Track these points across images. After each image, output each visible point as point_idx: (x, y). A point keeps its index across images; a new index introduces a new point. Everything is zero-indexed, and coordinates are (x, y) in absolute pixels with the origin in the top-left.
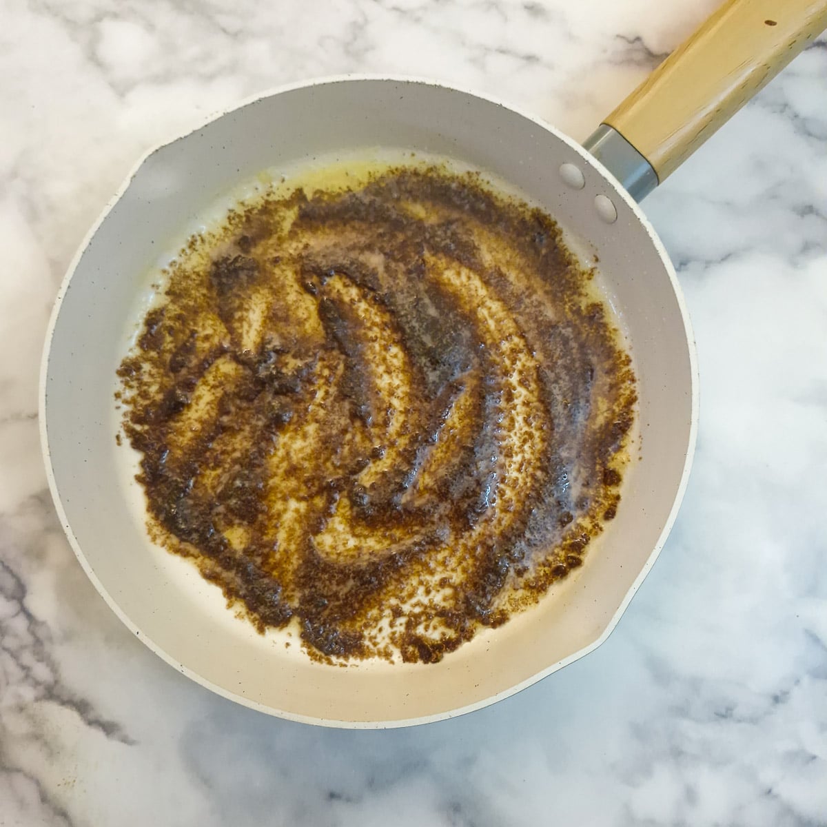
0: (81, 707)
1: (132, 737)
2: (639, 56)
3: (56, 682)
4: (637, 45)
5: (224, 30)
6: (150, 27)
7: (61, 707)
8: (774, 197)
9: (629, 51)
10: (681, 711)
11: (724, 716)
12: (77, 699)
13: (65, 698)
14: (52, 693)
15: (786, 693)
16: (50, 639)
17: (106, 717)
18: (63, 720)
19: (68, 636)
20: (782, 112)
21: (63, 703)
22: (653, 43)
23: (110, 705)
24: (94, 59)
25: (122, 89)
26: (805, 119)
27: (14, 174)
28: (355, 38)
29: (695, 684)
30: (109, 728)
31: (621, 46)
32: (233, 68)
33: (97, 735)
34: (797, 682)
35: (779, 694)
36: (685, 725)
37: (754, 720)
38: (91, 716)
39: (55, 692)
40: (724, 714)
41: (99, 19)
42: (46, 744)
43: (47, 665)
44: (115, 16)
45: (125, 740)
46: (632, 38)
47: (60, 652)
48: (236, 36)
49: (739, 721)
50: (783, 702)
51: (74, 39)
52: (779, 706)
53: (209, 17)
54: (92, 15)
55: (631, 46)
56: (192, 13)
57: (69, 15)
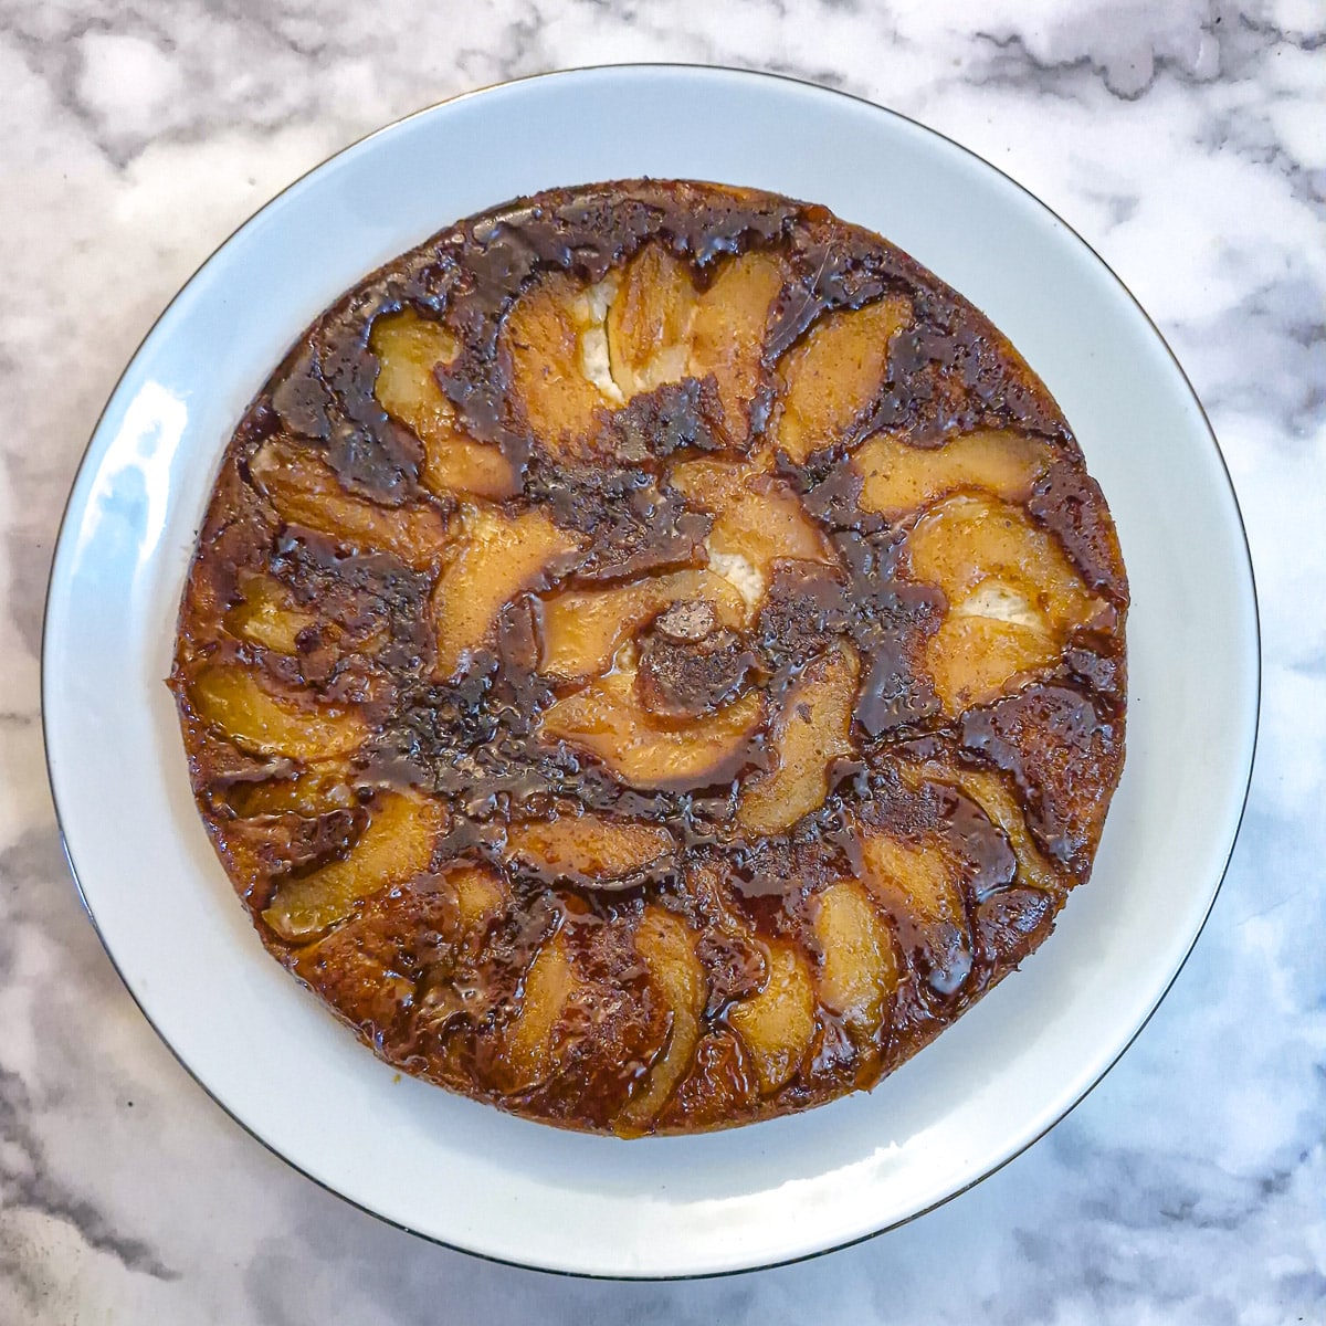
0: (83, 1216)
1: (168, 1265)
2: (1018, 69)
3: (39, 1175)
4: (1013, 49)
5: (294, 46)
6: (167, 44)
7: (48, 1218)
8: (1258, 311)
9: (998, 61)
10: (1104, 1209)
11: (1177, 1217)
12: (72, 1204)
13: (54, 1201)
14: (35, 1192)
15: (1284, 1176)
16: (26, 1102)
17: (124, 1232)
18: (53, 1239)
19: (56, 1097)
20: (1269, 161)
21: (51, 1210)
22: (1040, 44)
23: (131, 1212)
24: (72, 104)
25: (121, 155)
26: (1311, 173)
28: (520, 53)
29: (1128, 1163)
30: (131, 1252)
31: (984, 51)
32: (310, 112)
33: (110, 1263)
34: (1304, 1156)
35: (1272, 1176)
36: (1111, 1232)
37: (1229, 1223)
38: (99, 1231)
39: (38, 1192)
40: (1178, 1211)
41: (78, 31)
42: (24, 1279)
43: (23, 1147)
44: (106, 26)
45: (157, 1271)
46: (1002, 37)
47: (43, 1125)
48: (315, 55)
49: (1204, 1225)
50: (1280, 1191)
51: (37, 70)
52: (1275, 1197)
53: (268, 24)
54: (66, 28)
55: (1001, 52)
56: (237, 17)
57: (26, 27)
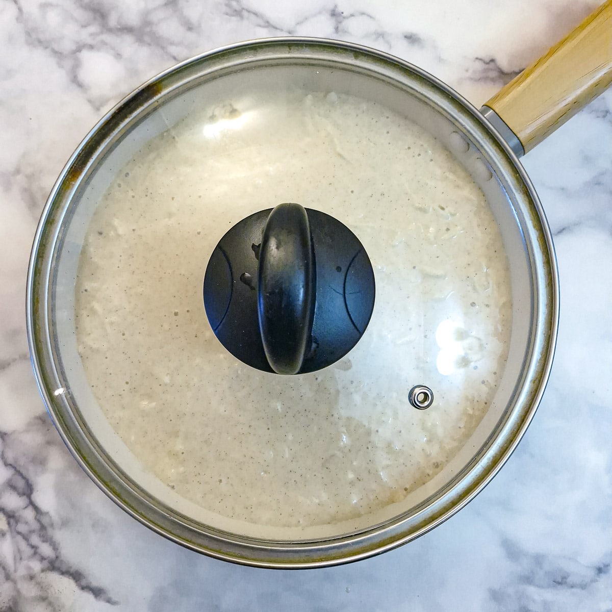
0: (77, 576)
1: (115, 599)
2: (493, 74)
3: (57, 557)
4: (492, 65)
6: (118, 56)
7: (61, 576)
8: (599, 184)
9: (485, 70)
10: (528, 579)
11: (559, 583)
12: (72, 570)
13: (64, 569)
14: (55, 565)
15: (607, 566)
16: (52, 525)
17: (95, 584)
18: (63, 586)
19: (65, 523)
20: (604, 116)
21: (63, 573)
22: (504, 63)
23: (98, 575)
24: (76, 81)
25: (98, 105)
27: (18, 171)
29: (538, 559)
30: (97, 592)
31: (479, 66)
33: (89, 597)
35: (602, 566)
36: (531, 590)
37: (583, 587)
38: (84, 583)
39: (57, 564)
40: (560, 581)
41: (79, 49)
42: (50, 604)
43: (50, 545)
44: (91, 47)
45: (109, 601)
46: (487, 60)
47: (59, 535)
49: (572, 587)
50: (605, 572)
51: (60, 66)
52: (602, 575)
53: (163, 48)
54: (74, 48)
55: (487, 66)
56: (149, 45)
57: (56, 47)
